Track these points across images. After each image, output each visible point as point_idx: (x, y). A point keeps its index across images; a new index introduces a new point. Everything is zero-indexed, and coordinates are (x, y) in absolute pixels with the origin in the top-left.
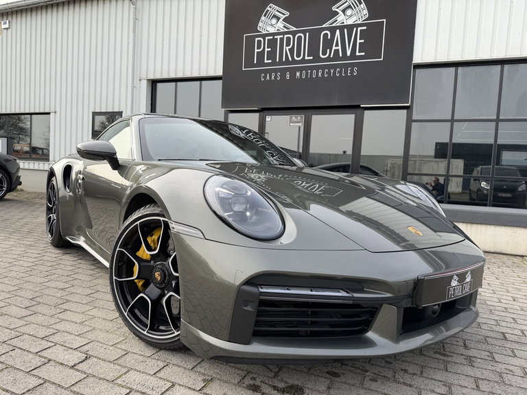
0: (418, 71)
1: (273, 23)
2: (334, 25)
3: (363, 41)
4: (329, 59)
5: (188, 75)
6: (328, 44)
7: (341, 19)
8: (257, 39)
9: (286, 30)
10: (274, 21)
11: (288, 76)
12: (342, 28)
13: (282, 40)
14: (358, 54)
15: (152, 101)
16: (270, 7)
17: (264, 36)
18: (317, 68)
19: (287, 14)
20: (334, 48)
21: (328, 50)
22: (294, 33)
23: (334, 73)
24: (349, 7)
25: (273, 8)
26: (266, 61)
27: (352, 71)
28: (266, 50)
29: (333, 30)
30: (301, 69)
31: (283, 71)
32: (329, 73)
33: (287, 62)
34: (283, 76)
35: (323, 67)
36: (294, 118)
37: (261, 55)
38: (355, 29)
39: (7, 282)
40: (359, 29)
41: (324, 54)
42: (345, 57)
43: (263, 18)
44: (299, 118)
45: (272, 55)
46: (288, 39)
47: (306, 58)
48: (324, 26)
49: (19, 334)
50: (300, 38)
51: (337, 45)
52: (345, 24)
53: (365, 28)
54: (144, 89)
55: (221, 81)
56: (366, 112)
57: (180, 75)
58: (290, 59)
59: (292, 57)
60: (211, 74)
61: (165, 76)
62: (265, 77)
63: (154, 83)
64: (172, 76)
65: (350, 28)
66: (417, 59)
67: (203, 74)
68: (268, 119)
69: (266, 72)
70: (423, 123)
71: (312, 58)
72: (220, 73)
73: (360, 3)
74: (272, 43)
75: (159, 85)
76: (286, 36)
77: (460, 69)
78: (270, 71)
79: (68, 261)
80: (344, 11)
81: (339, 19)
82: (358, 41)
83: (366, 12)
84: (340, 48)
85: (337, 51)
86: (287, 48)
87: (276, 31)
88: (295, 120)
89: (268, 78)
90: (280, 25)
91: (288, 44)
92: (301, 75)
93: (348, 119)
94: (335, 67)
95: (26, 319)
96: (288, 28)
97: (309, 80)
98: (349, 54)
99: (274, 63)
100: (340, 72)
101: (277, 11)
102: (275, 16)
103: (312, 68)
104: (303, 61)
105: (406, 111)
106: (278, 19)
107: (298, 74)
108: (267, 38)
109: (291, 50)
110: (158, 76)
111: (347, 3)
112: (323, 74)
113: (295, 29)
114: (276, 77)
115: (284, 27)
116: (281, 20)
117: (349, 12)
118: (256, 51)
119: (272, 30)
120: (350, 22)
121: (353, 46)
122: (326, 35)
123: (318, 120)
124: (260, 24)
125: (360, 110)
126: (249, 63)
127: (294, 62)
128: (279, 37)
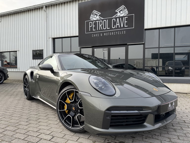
0: (146, 31)
1: (95, 17)
2: (116, 17)
3: (127, 22)
4: (115, 28)
5: (66, 36)
6: (115, 23)
7: (119, 14)
8: (90, 23)
9: (100, 19)
10: (96, 16)
11: (101, 35)
12: (119, 18)
13: (99, 22)
14: (125, 26)
15: (54, 45)
16: (94, 11)
17: (92, 21)
18: (111, 32)
19: (100, 13)
20: (117, 25)
21: (115, 25)
22: (103, 20)
23: (117, 33)
24: (121, 10)
25: (95, 12)
26: (93, 30)
27: (124, 32)
28: (93, 26)
29: (116, 18)
30: (106, 32)
31: (100, 33)
32: (116, 33)
33: (101, 30)
34: (100, 35)
35: (113, 31)
36: (104, 49)
37: (92, 28)
38: (124, 18)
39: (16, 113)
40: (125, 18)
41: (114, 27)
42: (121, 27)
43: (92, 15)
44: (106, 49)
45: (95, 28)
46: (101, 22)
47: (107, 28)
48: (113, 17)
49: (28, 131)
50: (105, 22)
51: (118, 24)
52: (120, 16)
53: (127, 17)
54: (51, 41)
55: (78, 37)
56: (129, 46)
57: (63, 36)
58: (102, 29)
59: (103, 28)
60: (74, 35)
61: (58, 37)
62: (93, 35)
63: (54, 39)
64: (61, 36)
65: (122, 17)
66: (146, 27)
67: (72, 35)
68: (95, 50)
69: (94, 34)
70: (149, 49)
71: (109, 28)
72: (77, 35)
73: (125, 9)
74: (95, 24)
75: (56, 40)
76: (100, 21)
77: (160, 30)
78: (95, 34)
79: (34, 105)
80: (120, 12)
81: (118, 15)
82: (125, 22)
83: (127, 12)
84: (119, 24)
85: (118, 26)
86: (101, 25)
87: (96, 20)
88: (105, 50)
89: (94, 36)
90: (98, 17)
91: (101, 24)
92: (106, 34)
93: (123, 49)
94: (117, 31)
95: (28, 125)
96: (101, 19)
97: (109, 36)
98: (122, 27)
99: (96, 31)
100: (120, 33)
101: (96, 12)
102: (96, 14)
103: (110, 32)
104: (106, 29)
105: (143, 45)
106: (97, 15)
107: (105, 34)
108: (93, 22)
109: (102, 26)
110: (56, 37)
111: (121, 9)
112: (113, 34)
113: (103, 19)
114: (97, 35)
115: (99, 18)
116: (98, 16)
117: (121, 12)
118: (90, 27)
119: (95, 19)
120: (122, 15)
121: (123, 24)
123: (113, 49)
124: (91, 17)
125: (127, 45)
126: (88, 31)
127: (103, 30)
128: (97, 22)
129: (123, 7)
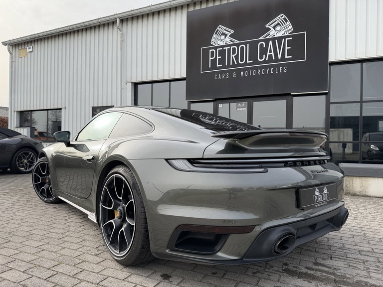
0: (332, 67)
1: (222, 38)
2: (267, 37)
3: (290, 48)
4: (265, 62)
5: (161, 78)
6: (264, 51)
7: (272, 33)
8: (210, 51)
9: (232, 43)
10: (223, 37)
11: (235, 76)
12: (273, 39)
13: (229, 50)
14: (286, 57)
15: (135, 97)
16: (220, 28)
17: (216, 48)
18: (256, 68)
19: (232, 32)
20: (268, 54)
21: (264, 56)
22: (238, 45)
23: (270, 71)
24: (278, 24)
26: (218, 66)
27: (283, 70)
28: (218, 57)
29: (267, 41)
30: (244, 70)
31: (231, 72)
32: (265, 71)
33: (234, 65)
34: (231, 75)
35: (261, 68)
36: (239, 104)
37: (214, 61)
38: (283, 40)
40: (287, 39)
41: (261, 58)
42: (277, 59)
43: (215, 35)
44: (244, 104)
45: (222, 61)
46: (234, 49)
47: (248, 62)
48: (260, 39)
50: (242, 48)
51: (270, 52)
52: (276, 36)
53: (291, 38)
54: (129, 89)
55: (185, 81)
56: (295, 98)
57: (155, 79)
58: (236, 63)
59: (237, 61)
60: (178, 76)
61: (144, 80)
62: (218, 77)
63: (136, 85)
64: (150, 79)
65: (280, 39)
66: (332, 59)
67: (172, 77)
68: (220, 106)
69: (218, 73)
70: (338, 105)
71: (252, 61)
72: (184, 75)
73: (286, 21)
74: (222, 53)
75: (139, 86)
76: (232, 47)
77: (364, 64)
78: (221, 73)
80: (274, 28)
81: (271, 33)
82: (286, 48)
83: (291, 27)
84: (273, 53)
85: (270, 56)
86: (233, 56)
87: (224, 44)
88: (241, 106)
89: (220, 77)
90: (228, 40)
91: (234, 53)
92: (244, 74)
93: (282, 104)
94: (270, 67)
96: (233, 42)
97: (251, 77)
98: (280, 57)
99: (224, 67)
100: (274, 71)
101: (225, 30)
102: (223, 34)
103: (252, 69)
104: (246, 64)
105: (325, 96)
106: (226, 35)
107: (242, 73)
108: (218, 49)
109: (237, 57)
110: (139, 80)
111: (277, 22)
112: (261, 72)
113: (239, 42)
114: (226, 76)
115: (230, 41)
116: (228, 36)
117: (278, 28)
118: (210, 59)
119: (221, 44)
120: (280, 35)
121: (283, 52)
122: (262, 45)
123: (258, 105)
124: (213, 40)
125: (290, 97)
126: (206, 67)
127: (239, 65)
128: (227, 48)
129: (281, 17)
